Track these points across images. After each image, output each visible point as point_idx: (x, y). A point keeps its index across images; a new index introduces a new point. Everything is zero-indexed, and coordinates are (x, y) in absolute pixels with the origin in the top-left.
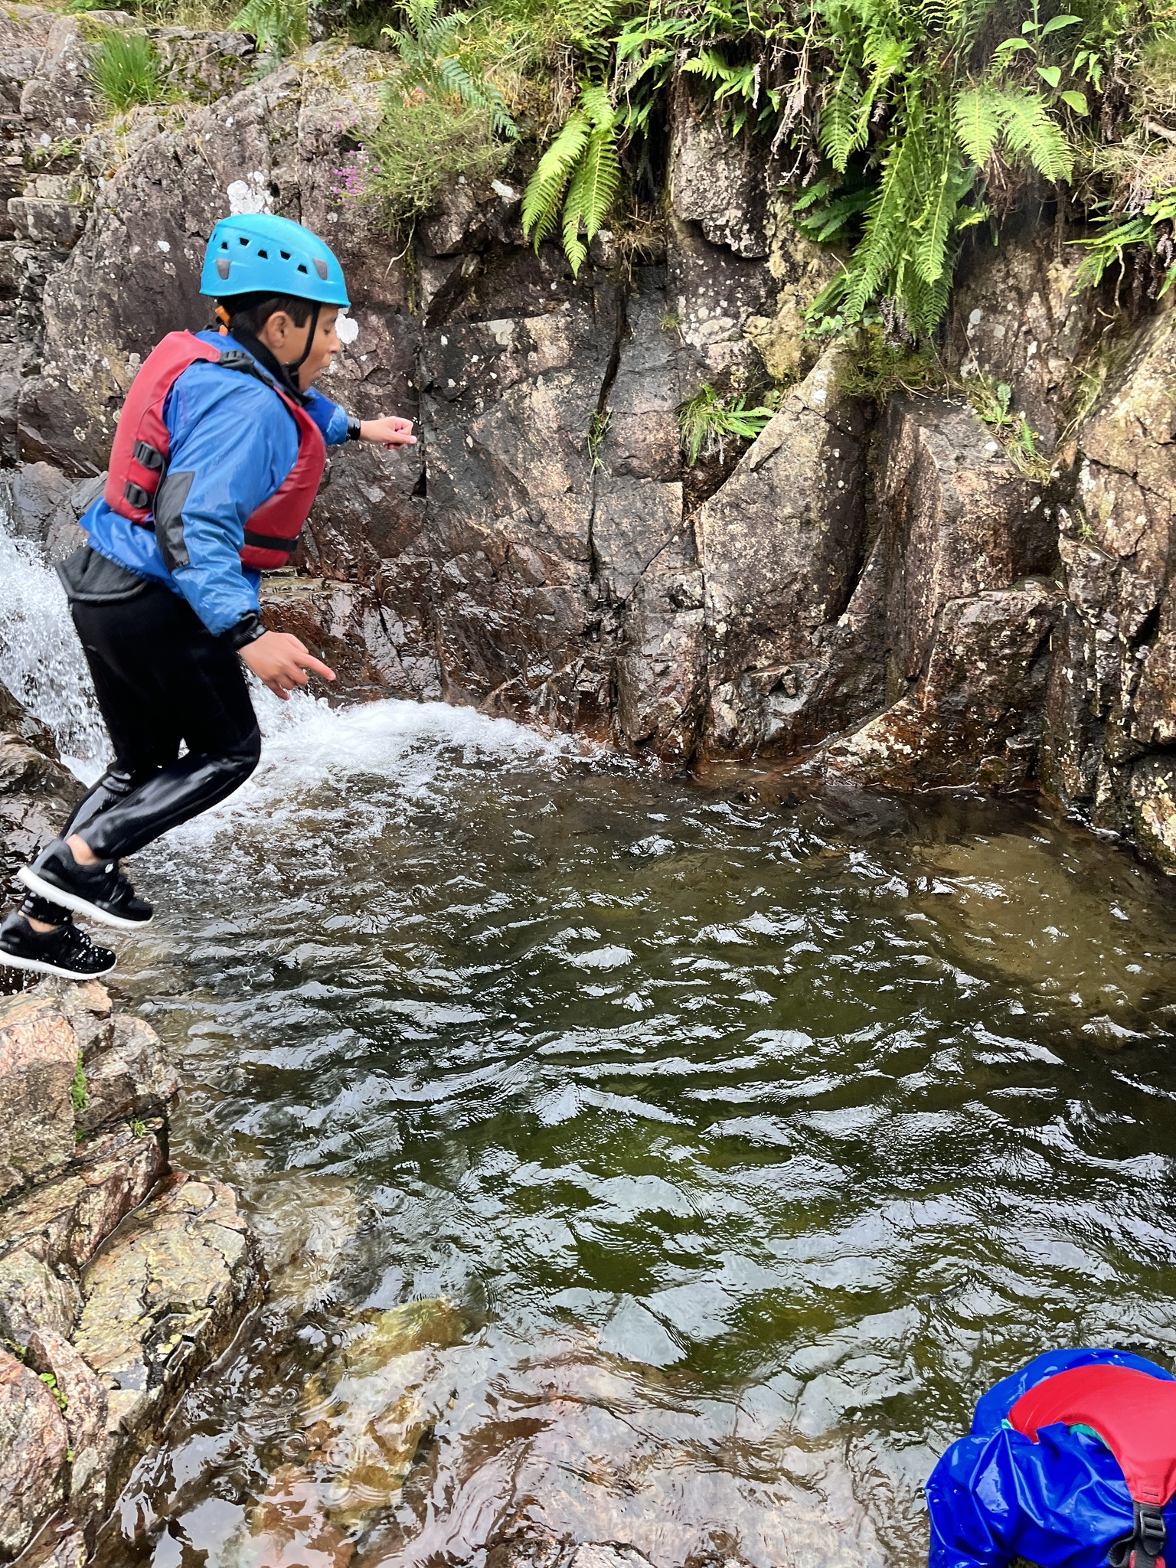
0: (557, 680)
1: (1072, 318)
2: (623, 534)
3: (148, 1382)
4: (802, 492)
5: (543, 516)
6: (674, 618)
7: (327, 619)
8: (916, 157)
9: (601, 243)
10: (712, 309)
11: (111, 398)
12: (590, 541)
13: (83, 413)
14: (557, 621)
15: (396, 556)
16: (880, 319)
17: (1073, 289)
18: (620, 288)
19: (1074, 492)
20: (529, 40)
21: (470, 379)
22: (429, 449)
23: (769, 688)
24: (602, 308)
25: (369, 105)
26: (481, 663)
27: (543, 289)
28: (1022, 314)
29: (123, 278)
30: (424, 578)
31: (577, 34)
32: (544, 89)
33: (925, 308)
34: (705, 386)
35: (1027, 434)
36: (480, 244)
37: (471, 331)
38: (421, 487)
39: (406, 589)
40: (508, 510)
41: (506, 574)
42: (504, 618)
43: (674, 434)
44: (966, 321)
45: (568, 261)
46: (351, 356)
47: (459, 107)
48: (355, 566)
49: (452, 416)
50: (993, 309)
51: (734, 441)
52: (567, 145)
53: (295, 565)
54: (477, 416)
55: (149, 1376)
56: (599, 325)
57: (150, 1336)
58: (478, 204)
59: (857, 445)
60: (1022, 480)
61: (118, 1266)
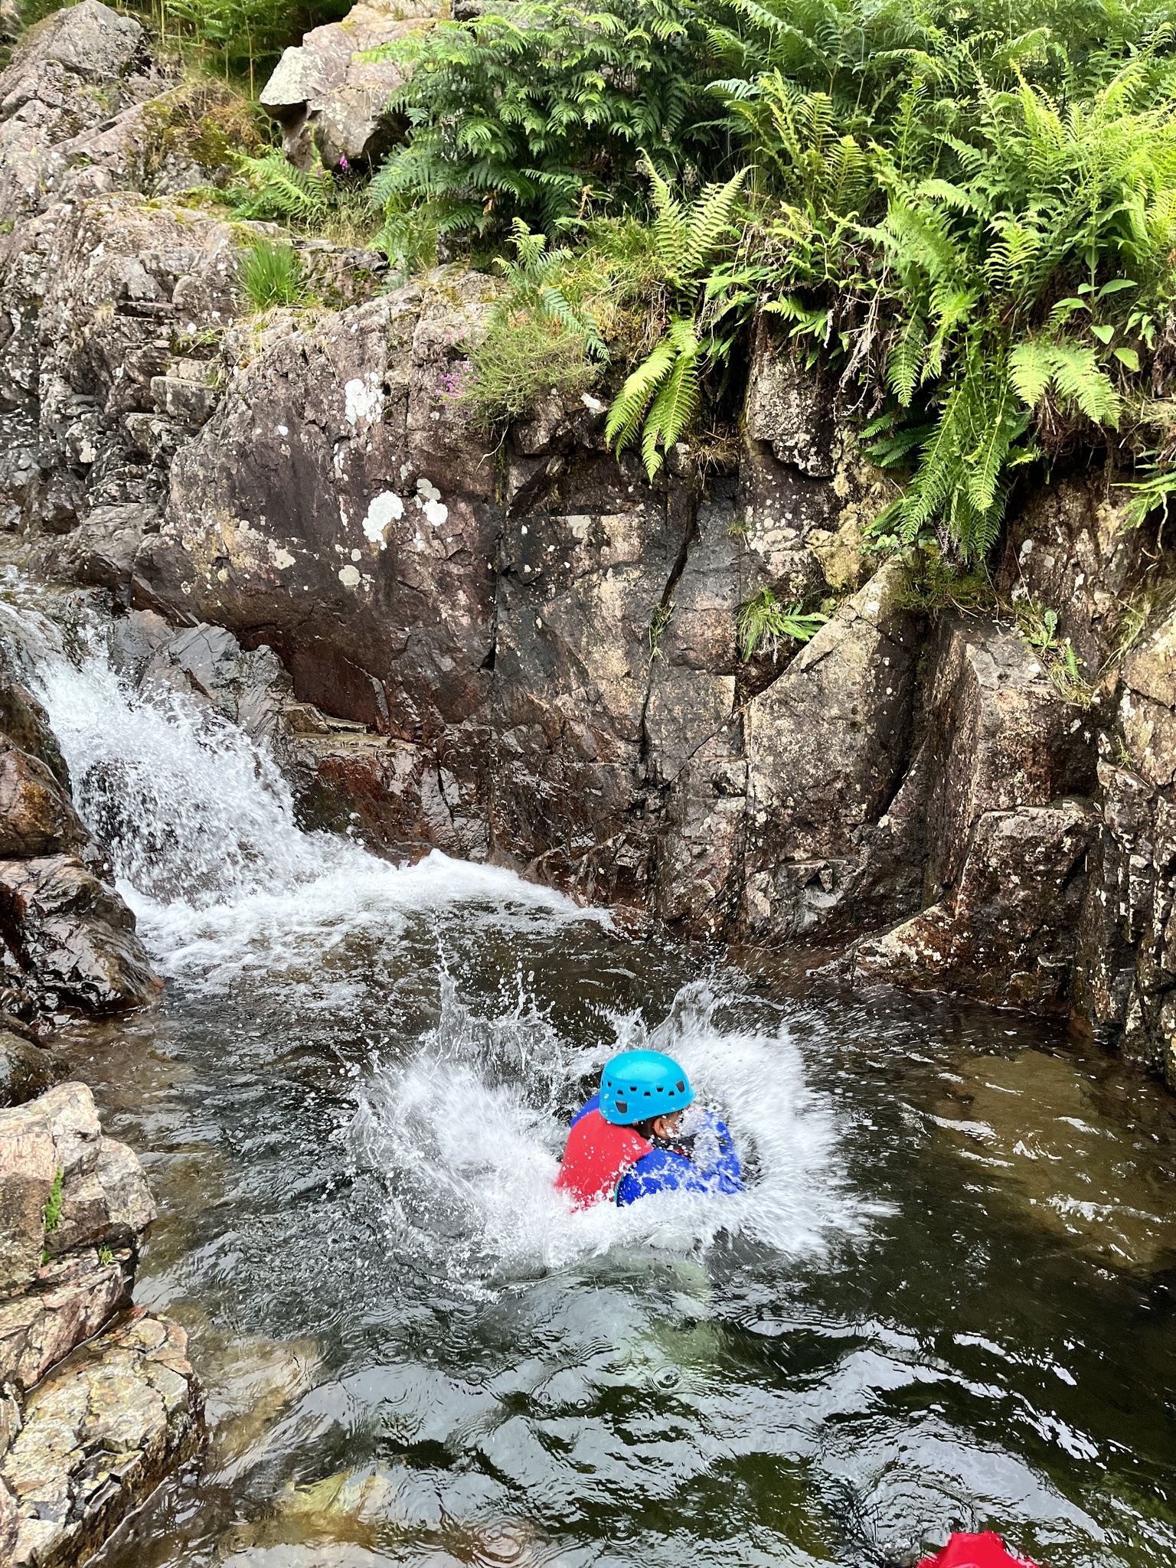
0: (598, 853)
1: (1119, 555)
2: (674, 720)
3: (68, 1516)
4: (850, 695)
5: (600, 697)
6: (716, 804)
7: (389, 773)
8: (972, 396)
9: (677, 454)
10: (777, 520)
11: (218, 558)
12: (643, 723)
13: (192, 569)
14: (603, 796)
15: (460, 722)
16: (934, 541)
17: (1120, 528)
18: (692, 495)
19: (1115, 718)
20: (626, 277)
21: (546, 567)
22: (500, 627)
23: (805, 880)
24: (675, 512)
25: (480, 323)
26: (527, 829)
27: (621, 491)
28: (1072, 547)
29: (243, 455)
30: (483, 744)
31: (670, 274)
32: (637, 319)
33: (977, 535)
34: (764, 590)
35: (1071, 659)
36: (565, 447)
37: (550, 524)
38: (490, 661)
39: (465, 754)
40: (568, 689)
41: (560, 747)
42: (554, 789)
43: (732, 631)
44: (1019, 549)
45: (645, 467)
46: (437, 537)
47: (557, 329)
48: (420, 728)
50: (1045, 540)
51: (788, 642)
52: (655, 367)
53: (365, 722)
54: (548, 600)
55: (70, 1510)
56: (670, 527)
57: (78, 1470)
58: (567, 414)
59: (907, 656)
60: (1063, 703)
61: (63, 1395)
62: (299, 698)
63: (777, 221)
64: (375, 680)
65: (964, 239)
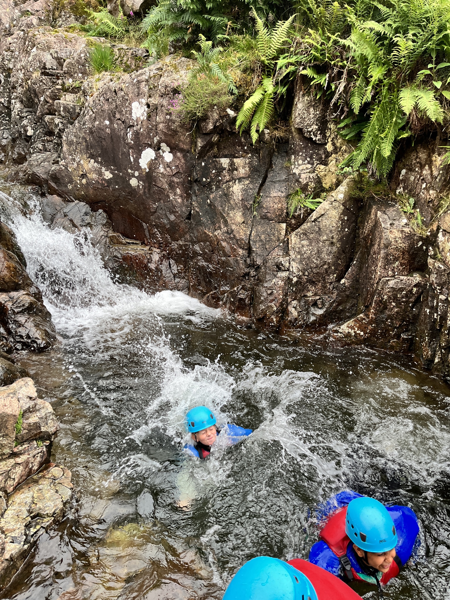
0: (231, 293)
1: (440, 176)
2: (261, 241)
3: (24, 542)
4: (331, 231)
5: (232, 231)
6: (277, 274)
7: (150, 261)
8: (384, 110)
9: (265, 134)
10: (304, 161)
11: (82, 174)
12: (249, 242)
13: (72, 179)
14: (233, 271)
15: (177, 241)
16: (366, 170)
17: (441, 164)
18: (270, 150)
19: (436, 241)
20: (245, 60)
21: (212, 179)
22: (193, 203)
23: (311, 304)
24: (263, 157)
25: (186, 79)
26: (203, 283)
27: (242, 148)
28: (421, 172)
29: (91, 132)
30: (186, 250)
31: (263, 58)
32: (249, 77)
33: (383, 167)
34: (298, 189)
35: (419, 218)
36: (220, 130)
37: (213, 162)
38: (189, 216)
39: (179, 254)
40: (220, 228)
41: (217, 251)
42: (214, 267)
43: (285, 205)
44: (400, 173)
45: (251, 139)
46: (168, 167)
47: (217, 81)
48: (162, 243)
49: (203, 191)
50: (411, 170)
51: (307, 210)
52: (256, 97)
53: (140, 241)
54: (212, 192)
55: (25, 540)
56: (261, 163)
57: (28, 525)
58: (220, 116)
59: (354, 216)
60: (415, 235)
61: (22, 496)
62: (114, 231)
63: (307, 36)
64: (144, 224)
65: (383, 45)
